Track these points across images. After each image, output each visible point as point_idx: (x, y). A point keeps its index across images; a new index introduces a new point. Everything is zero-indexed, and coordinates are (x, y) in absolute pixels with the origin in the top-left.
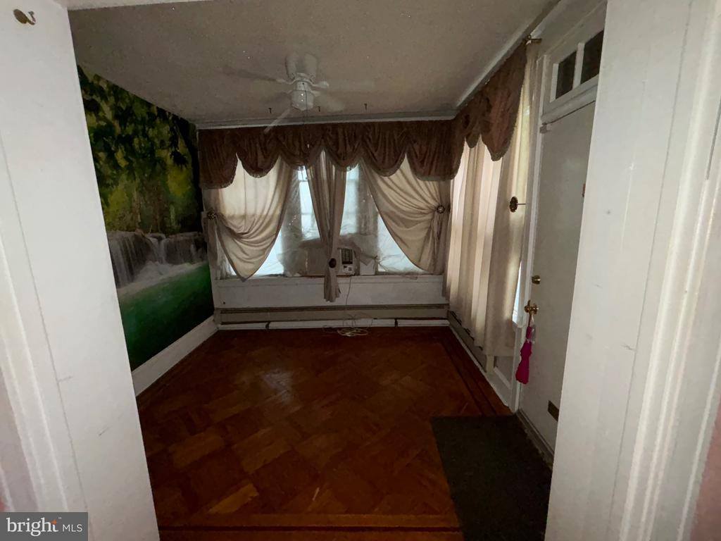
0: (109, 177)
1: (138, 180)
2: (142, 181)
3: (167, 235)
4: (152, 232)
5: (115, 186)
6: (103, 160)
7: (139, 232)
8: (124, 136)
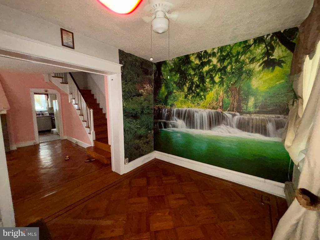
0: (209, 88)
1: (225, 86)
2: (228, 86)
3: (241, 113)
4: (229, 111)
5: (211, 91)
6: (208, 82)
7: (219, 110)
8: (221, 68)
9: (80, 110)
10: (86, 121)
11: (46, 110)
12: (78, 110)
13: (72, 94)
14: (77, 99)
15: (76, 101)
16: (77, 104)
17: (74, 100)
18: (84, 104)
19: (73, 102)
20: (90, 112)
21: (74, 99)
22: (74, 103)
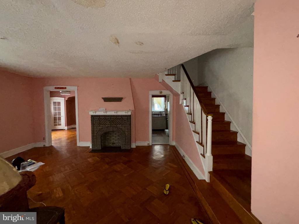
9: (191, 114)
10: (199, 134)
11: (164, 111)
12: (188, 114)
13: (183, 93)
14: (188, 99)
15: (187, 102)
16: (188, 106)
17: (185, 101)
18: (198, 106)
19: (184, 103)
20: (207, 120)
21: (186, 99)
22: (185, 105)
